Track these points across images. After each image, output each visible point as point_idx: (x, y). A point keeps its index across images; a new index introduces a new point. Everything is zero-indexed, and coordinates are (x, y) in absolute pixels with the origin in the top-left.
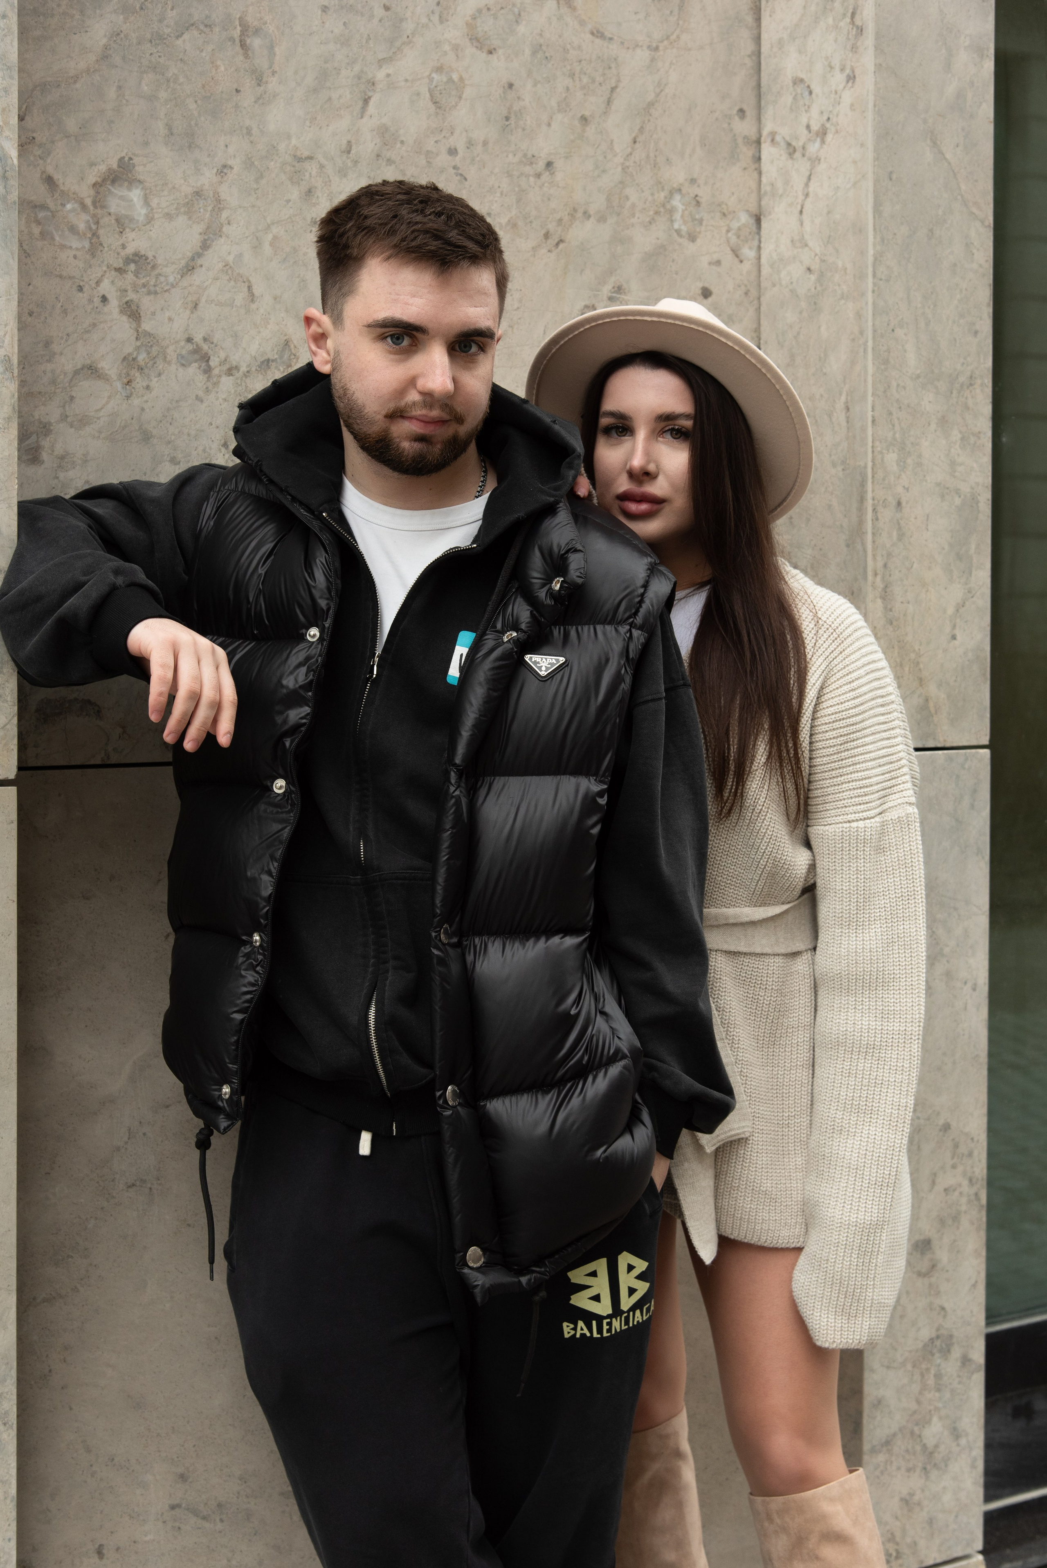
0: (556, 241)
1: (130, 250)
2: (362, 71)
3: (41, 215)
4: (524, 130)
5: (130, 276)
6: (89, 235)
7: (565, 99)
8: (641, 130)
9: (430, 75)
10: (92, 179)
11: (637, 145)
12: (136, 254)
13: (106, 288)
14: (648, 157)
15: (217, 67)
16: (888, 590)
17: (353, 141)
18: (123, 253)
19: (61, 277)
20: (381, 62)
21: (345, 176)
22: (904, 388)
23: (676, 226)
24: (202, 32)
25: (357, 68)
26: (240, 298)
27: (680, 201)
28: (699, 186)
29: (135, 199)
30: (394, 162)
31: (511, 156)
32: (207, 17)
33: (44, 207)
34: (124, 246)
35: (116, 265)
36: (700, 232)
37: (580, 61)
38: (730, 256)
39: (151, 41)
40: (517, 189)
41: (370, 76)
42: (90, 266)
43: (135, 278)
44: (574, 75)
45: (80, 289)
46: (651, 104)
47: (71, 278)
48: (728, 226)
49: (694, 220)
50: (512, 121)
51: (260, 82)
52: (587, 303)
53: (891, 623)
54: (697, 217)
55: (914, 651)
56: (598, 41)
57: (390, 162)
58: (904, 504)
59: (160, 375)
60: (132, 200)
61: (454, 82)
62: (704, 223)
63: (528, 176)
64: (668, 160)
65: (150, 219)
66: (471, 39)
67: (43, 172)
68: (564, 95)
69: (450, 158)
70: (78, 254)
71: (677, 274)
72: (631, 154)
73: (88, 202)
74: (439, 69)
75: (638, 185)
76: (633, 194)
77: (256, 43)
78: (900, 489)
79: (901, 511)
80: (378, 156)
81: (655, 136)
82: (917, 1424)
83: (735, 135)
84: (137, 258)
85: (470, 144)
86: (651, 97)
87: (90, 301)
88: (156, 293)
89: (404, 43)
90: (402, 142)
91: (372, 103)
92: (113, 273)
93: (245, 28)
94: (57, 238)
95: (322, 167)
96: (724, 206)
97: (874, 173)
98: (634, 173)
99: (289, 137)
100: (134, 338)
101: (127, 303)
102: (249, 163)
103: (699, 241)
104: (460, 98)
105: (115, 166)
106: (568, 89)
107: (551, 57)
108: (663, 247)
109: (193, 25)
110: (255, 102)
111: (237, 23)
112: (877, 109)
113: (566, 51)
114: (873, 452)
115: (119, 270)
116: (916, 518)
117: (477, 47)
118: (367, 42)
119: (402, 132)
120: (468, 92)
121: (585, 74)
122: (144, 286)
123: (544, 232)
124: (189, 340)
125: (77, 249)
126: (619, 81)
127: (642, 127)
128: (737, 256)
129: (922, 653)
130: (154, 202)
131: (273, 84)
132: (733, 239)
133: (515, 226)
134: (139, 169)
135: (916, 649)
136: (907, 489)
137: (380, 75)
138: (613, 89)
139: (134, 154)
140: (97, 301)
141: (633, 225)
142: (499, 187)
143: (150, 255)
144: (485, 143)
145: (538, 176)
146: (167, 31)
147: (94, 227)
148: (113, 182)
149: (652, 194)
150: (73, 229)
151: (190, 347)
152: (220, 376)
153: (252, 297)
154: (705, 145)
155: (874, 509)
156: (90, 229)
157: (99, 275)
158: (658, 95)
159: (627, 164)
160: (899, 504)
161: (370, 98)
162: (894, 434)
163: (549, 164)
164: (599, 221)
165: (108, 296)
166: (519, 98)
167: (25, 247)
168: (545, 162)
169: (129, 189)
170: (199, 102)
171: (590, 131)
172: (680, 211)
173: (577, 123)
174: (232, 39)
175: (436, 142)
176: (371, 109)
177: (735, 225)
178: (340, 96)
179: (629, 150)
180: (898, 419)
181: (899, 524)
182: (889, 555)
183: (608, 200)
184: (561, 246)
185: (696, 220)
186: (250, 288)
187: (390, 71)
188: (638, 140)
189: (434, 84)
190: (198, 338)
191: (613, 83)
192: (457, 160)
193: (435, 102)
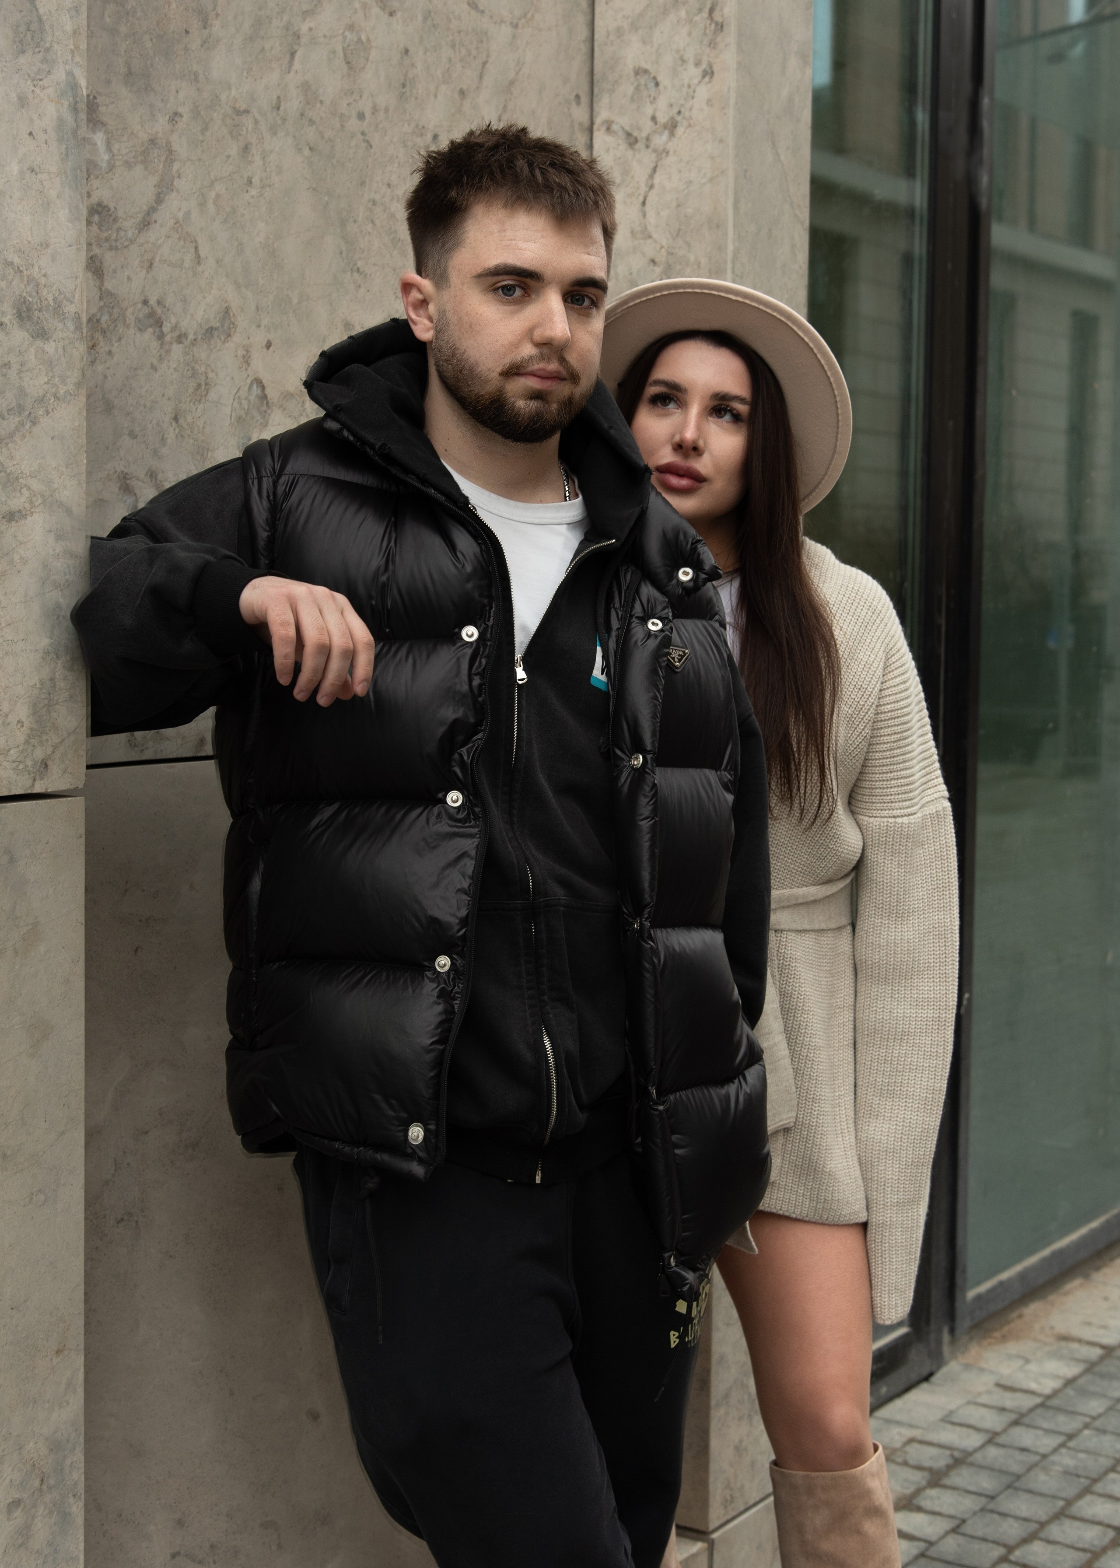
1: (93, 199)
2: (289, 22)
4: (416, 99)
5: (93, 229)
7: (447, 70)
8: (504, 108)
9: (344, 33)
12: (100, 204)
17: (282, 97)
18: (87, 203)
20: (304, 15)
21: (275, 134)
25: (286, 18)
26: (189, 258)
29: (99, 143)
30: (314, 123)
31: (406, 125)
34: (88, 195)
37: (460, 32)
41: (296, 28)
43: (98, 231)
44: (455, 45)
46: (512, 83)
50: (407, 89)
51: (205, 24)
56: (473, 12)
57: (311, 122)
59: (120, 339)
60: (96, 144)
61: (362, 42)
65: (111, 167)
68: (447, 66)
69: (358, 122)
74: (351, 27)
80: (301, 115)
83: (572, 121)
84: (100, 209)
85: (375, 110)
86: (512, 75)
88: (117, 249)
90: (321, 102)
91: (296, 57)
95: (256, 122)
97: (734, 169)
99: (229, 88)
100: (97, 297)
101: (90, 258)
102: (196, 113)
104: (367, 59)
106: (450, 60)
107: (437, 25)
110: (202, 46)
113: (448, 20)
117: (381, 8)
119: (321, 91)
120: (374, 54)
121: (463, 45)
122: (107, 240)
124: (145, 302)
126: (488, 56)
127: (504, 105)
130: (116, 147)
131: (216, 26)
134: (102, 109)
137: (304, 28)
138: (485, 63)
139: (98, 92)
142: (397, 157)
143: (112, 205)
144: (387, 110)
151: (146, 310)
152: (171, 343)
153: (198, 260)
158: (517, 74)
161: (295, 52)
166: (412, 65)
168: (433, 134)
169: (93, 131)
170: (154, 40)
171: (466, 106)
173: (456, 96)
175: (348, 104)
176: (297, 65)
178: (272, 48)
186: (196, 248)
187: (312, 25)
189: (347, 43)
190: (153, 301)
191: (484, 58)
192: (364, 125)
193: (347, 63)
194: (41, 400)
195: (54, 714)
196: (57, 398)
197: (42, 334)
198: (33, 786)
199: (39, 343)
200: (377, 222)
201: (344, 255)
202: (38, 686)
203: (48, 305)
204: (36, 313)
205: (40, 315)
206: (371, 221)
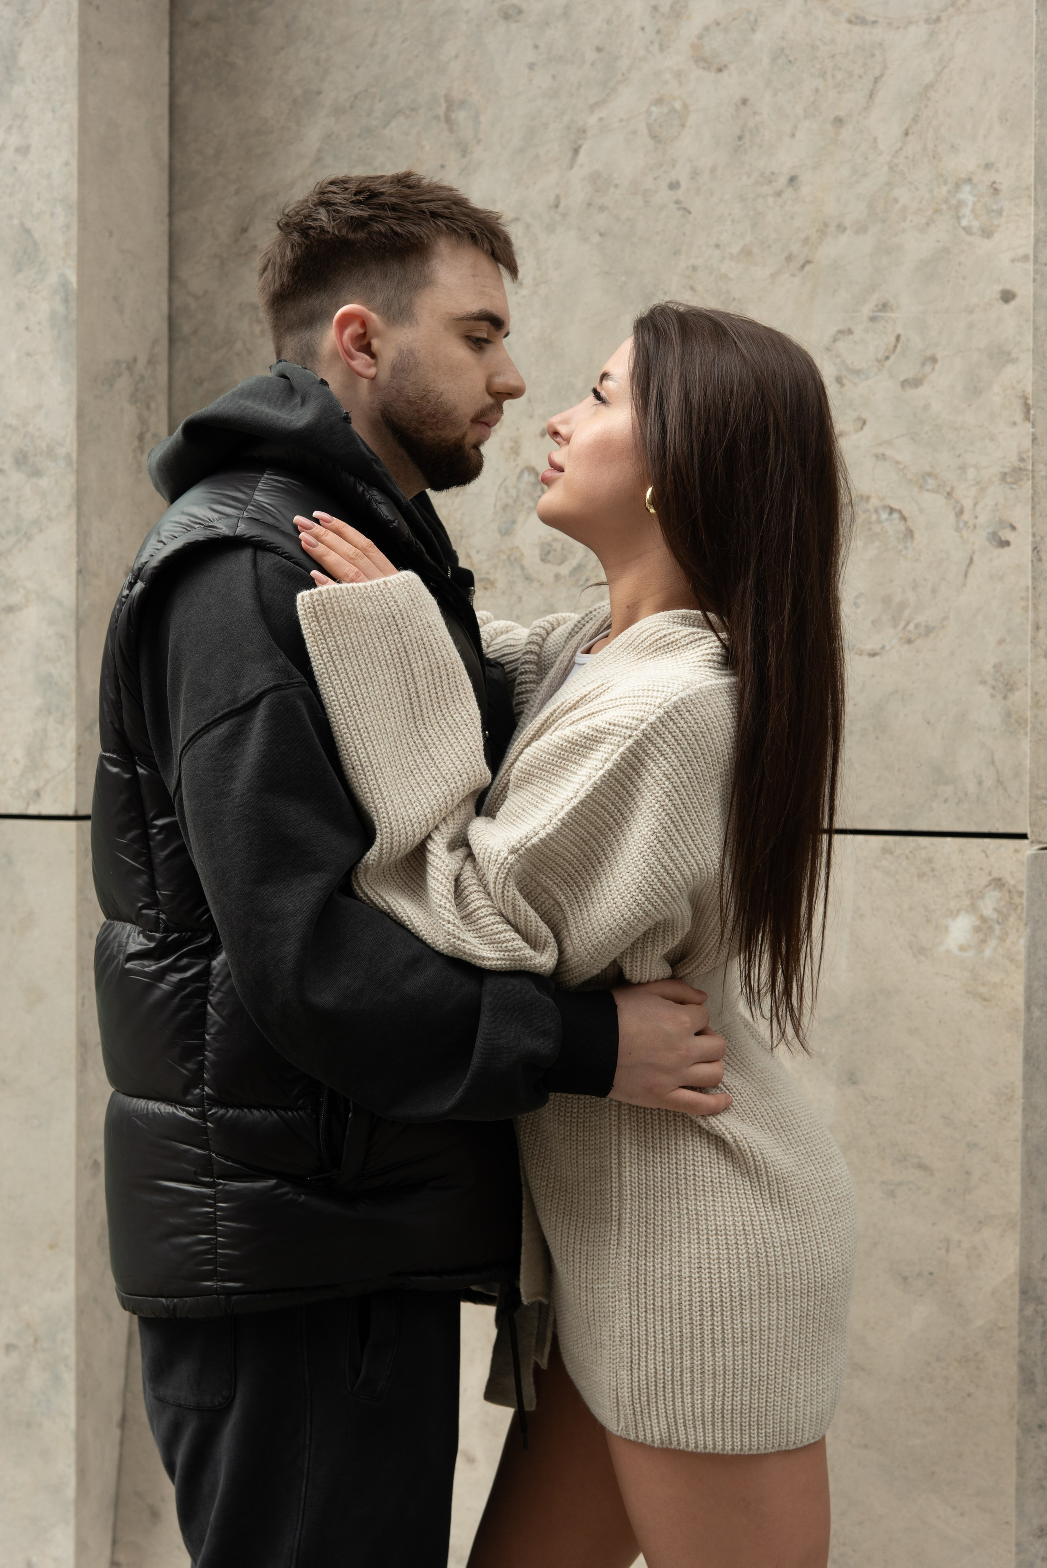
0: (801, 263)
2: (572, 121)
4: (760, 146)
7: (813, 103)
8: (916, 119)
9: (649, 109)
11: (910, 137)
14: (925, 148)
15: (422, 147)
17: (562, 195)
20: (592, 108)
21: (554, 231)
23: (964, 223)
24: (407, 117)
25: (566, 119)
27: (970, 193)
28: (997, 170)
30: (607, 208)
31: (744, 178)
32: (413, 101)
36: (998, 226)
37: (833, 56)
39: (359, 136)
40: (751, 213)
41: (580, 124)
44: (825, 73)
46: (930, 86)
49: (989, 211)
50: (746, 140)
51: (464, 151)
52: (841, 327)
54: (994, 207)
56: (857, 29)
57: (602, 208)
61: (675, 111)
62: (1005, 213)
63: (765, 197)
64: (952, 147)
66: (696, 61)
68: (812, 99)
69: (671, 193)
71: (964, 278)
72: (901, 149)
74: (659, 101)
75: (911, 183)
76: (903, 195)
77: (461, 116)
80: (589, 204)
81: (934, 123)
85: (695, 174)
86: (929, 77)
89: (618, 82)
90: (616, 186)
91: (582, 152)
93: (451, 104)
95: (528, 226)
97: (1035, 134)
98: (906, 171)
103: (997, 237)
104: (683, 126)
106: (817, 90)
107: (796, 59)
108: (945, 250)
109: (399, 112)
110: (460, 174)
111: (442, 101)
112: (1039, 55)
113: (814, 48)
117: (704, 68)
118: (577, 90)
119: (615, 175)
120: (693, 119)
121: (840, 69)
123: (785, 255)
126: (885, 68)
127: (917, 115)
131: (478, 155)
133: (749, 253)
137: (592, 120)
138: (877, 80)
141: (903, 231)
142: (730, 214)
144: (713, 170)
145: (779, 194)
146: (374, 123)
149: (931, 191)
154: (1007, 120)
158: (939, 74)
159: (896, 161)
161: (580, 147)
163: (792, 180)
164: (857, 232)
166: (755, 113)
168: (788, 177)
171: (847, 133)
172: (970, 204)
173: (828, 127)
174: (437, 117)
175: (655, 179)
176: (582, 157)
178: (548, 151)
179: (899, 144)
183: (870, 206)
184: (808, 268)
185: (993, 211)
187: (603, 115)
188: (910, 131)
189: (653, 118)
191: (877, 73)
192: (680, 194)
193: (654, 137)
194: (36, 522)
195: (46, 757)
196: (49, 518)
197: (37, 473)
198: (27, 808)
199: (34, 480)
202: (33, 734)
203: (42, 450)
204: (31, 459)
205: (35, 460)
206: (692, 288)
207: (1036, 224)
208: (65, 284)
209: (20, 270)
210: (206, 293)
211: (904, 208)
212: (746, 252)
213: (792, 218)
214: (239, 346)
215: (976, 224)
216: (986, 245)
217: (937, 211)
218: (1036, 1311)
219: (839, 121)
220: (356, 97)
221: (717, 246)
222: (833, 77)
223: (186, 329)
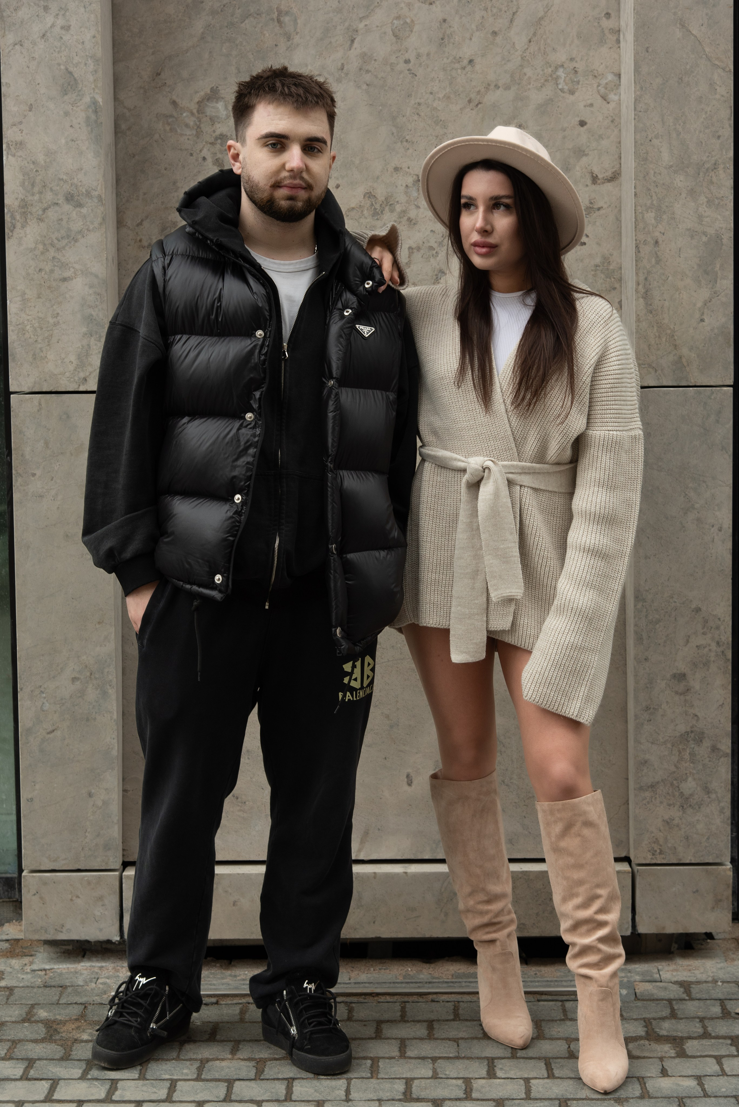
0: (476, 103)
1: (218, 133)
2: (350, 25)
3: (170, 120)
4: (454, 44)
5: (218, 146)
6: (195, 128)
7: (481, 23)
8: (535, 34)
9: (392, 22)
10: (196, 100)
11: (532, 43)
12: (221, 135)
13: (205, 153)
14: (539, 49)
15: (264, 35)
16: (648, 293)
17: (345, 63)
18: (214, 135)
19: (181, 149)
20: (361, 19)
21: (341, 82)
22: (660, 174)
23: (560, 87)
24: (255, 18)
25: (347, 24)
27: (563, 72)
28: (576, 62)
29: (220, 107)
30: (371, 71)
31: (445, 59)
32: (258, 10)
33: (171, 116)
34: (214, 131)
35: (210, 141)
36: (577, 89)
38: (600, 100)
39: (227, 27)
40: (449, 77)
41: (355, 27)
42: (197, 143)
43: (220, 147)
44: (488, 9)
45: (191, 155)
46: (542, 18)
47: (186, 150)
48: (599, 83)
49: (573, 81)
50: (446, 40)
51: (289, 38)
53: (651, 312)
54: (575, 80)
55: (670, 329)
57: (368, 71)
58: (660, 242)
60: (218, 108)
61: (407, 23)
62: (580, 83)
63: (456, 69)
64: (554, 49)
67: (170, 99)
68: (481, 21)
69: (405, 65)
70: (190, 137)
71: (561, 114)
72: (527, 49)
73: (195, 111)
74: (398, 18)
75: (532, 66)
76: (529, 71)
77: (286, 19)
78: (657, 234)
79: (658, 247)
80: (360, 69)
81: (544, 36)
82: (676, 780)
83: (603, 29)
85: (418, 56)
86: (541, 14)
87: (197, 160)
89: (375, 7)
90: (375, 60)
91: (356, 41)
92: (209, 145)
93: (280, 12)
94: (179, 131)
96: (595, 72)
97: (634, 49)
98: (530, 60)
99: (307, 66)
101: (216, 159)
103: (577, 94)
104: (412, 31)
105: (209, 92)
106: (483, 17)
108: (551, 100)
109: (250, 15)
110: (287, 50)
111: (276, 10)
114: (635, 213)
115: (212, 144)
116: (670, 250)
117: (422, 2)
118: (353, 9)
119: (375, 55)
120: (416, 28)
121: (495, 7)
123: (467, 99)
125: (190, 135)
126: (518, 8)
128: (605, 100)
129: (676, 330)
131: (297, 39)
132: (602, 90)
133: (449, 98)
134: (222, 92)
135: (672, 327)
136: (663, 234)
137: (361, 26)
138: (514, 14)
139: (219, 85)
140: (200, 160)
141: (529, 89)
142: (438, 77)
144: (428, 55)
145: (464, 68)
146: (235, 20)
147: (198, 123)
148: (208, 100)
149: (543, 70)
150: (187, 126)
154: (581, 38)
155: (636, 247)
156: (196, 124)
157: (201, 147)
158: (546, 13)
159: (525, 55)
160: (657, 242)
161: (355, 39)
162: (652, 201)
163: (471, 61)
164: (505, 89)
165: (206, 157)
166: (450, 27)
167: (162, 137)
168: (468, 60)
169: (217, 103)
170: (255, 54)
171: (499, 39)
172: (563, 77)
173: (489, 36)
174: (272, 19)
175: (397, 57)
176: (356, 44)
177: (604, 82)
178: (337, 40)
179: (526, 46)
180: (656, 193)
181: (657, 254)
182: (649, 272)
183: (512, 76)
184: (479, 106)
187: (366, 23)
188: (532, 40)
189: (395, 26)
191: (514, 10)
192: (410, 66)
193: (396, 36)
194: (80, 232)
195: (90, 359)
196: (88, 230)
197: (80, 205)
198: (79, 388)
199: (78, 209)
200: (422, 114)
201: (395, 134)
202: (81, 347)
203: (83, 193)
204: (76, 197)
205: (79, 198)
206: (418, 114)
207: (635, 92)
208: (95, 103)
209: (66, 94)
210: (135, 107)
211: (530, 78)
212: (448, 97)
213: (471, 81)
214: (157, 136)
215: (566, 88)
216: (571, 98)
217: (546, 81)
218: (643, 605)
219: (495, 33)
220: (224, 6)
221: (431, 93)
222: (491, 11)
223: (123, 127)
